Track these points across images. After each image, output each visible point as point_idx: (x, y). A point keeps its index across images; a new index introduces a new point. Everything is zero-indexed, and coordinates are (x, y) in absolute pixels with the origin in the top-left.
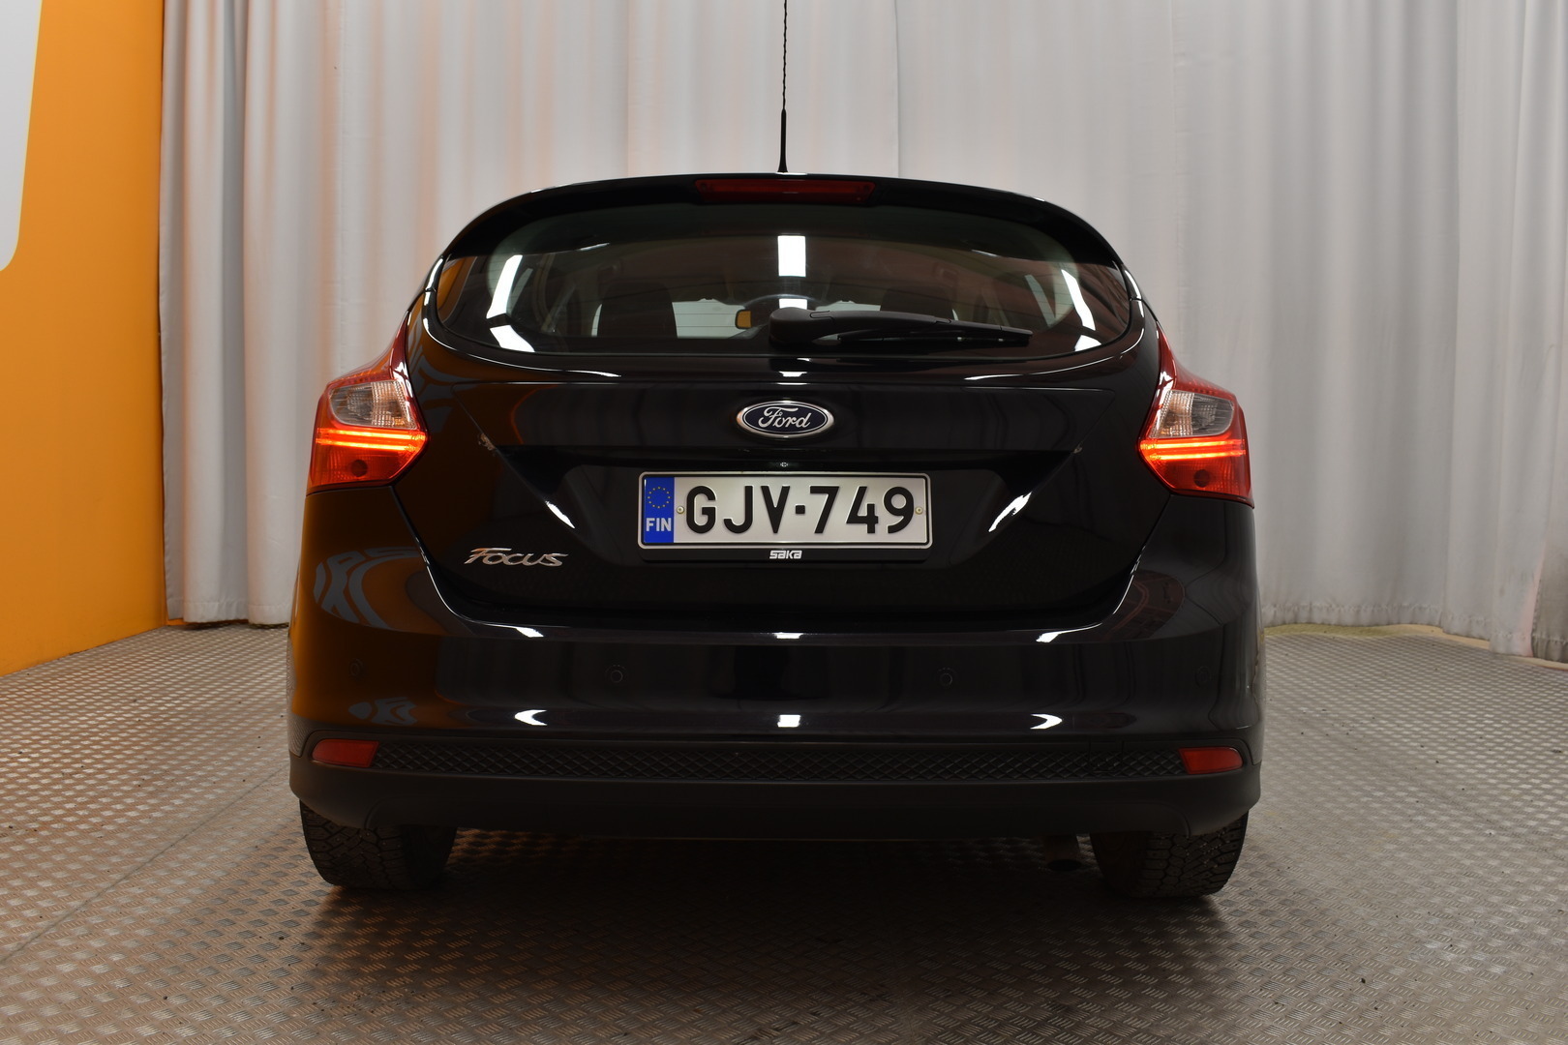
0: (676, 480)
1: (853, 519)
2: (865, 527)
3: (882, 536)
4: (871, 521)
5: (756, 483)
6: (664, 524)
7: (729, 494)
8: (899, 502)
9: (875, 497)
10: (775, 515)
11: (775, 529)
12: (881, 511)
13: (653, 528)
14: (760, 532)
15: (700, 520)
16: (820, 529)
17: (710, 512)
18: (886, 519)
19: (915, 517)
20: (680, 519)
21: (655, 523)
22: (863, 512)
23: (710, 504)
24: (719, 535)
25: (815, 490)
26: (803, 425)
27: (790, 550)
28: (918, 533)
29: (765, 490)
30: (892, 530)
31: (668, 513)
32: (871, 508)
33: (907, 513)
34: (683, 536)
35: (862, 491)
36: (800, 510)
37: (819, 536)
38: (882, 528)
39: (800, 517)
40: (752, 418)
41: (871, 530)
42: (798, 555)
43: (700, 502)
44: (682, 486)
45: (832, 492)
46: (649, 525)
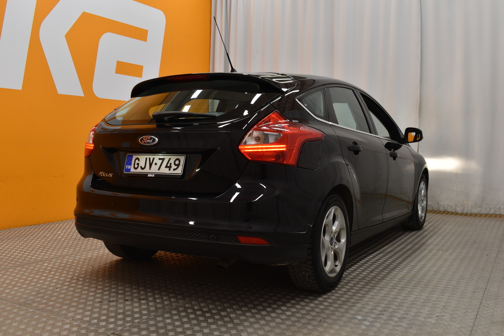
0: (133, 156)
1: (166, 167)
2: (168, 169)
3: (172, 171)
4: (170, 167)
5: (148, 157)
6: (129, 167)
7: (142, 159)
8: (177, 162)
9: (172, 161)
10: (151, 165)
11: (150, 169)
12: (173, 165)
13: (127, 168)
14: (147, 170)
15: (136, 166)
16: (159, 169)
17: (138, 164)
18: (174, 167)
19: (180, 166)
20: (132, 166)
21: (128, 166)
22: (169, 165)
23: (138, 162)
24: (139, 170)
25: (160, 159)
26: (151, 142)
27: (152, 174)
28: (179, 171)
29: (150, 159)
30: (174, 170)
31: (130, 164)
32: (171, 164)
33: (178, 165)
34: (133, 170)
35: (170, 159)
36: (156, 164)
37: (159, 171)
38: (172, 169)
39: (156, 166)
40: (141, 140)
41: (170, 170)
42: (153, 176)
43: (137, 161)
44: (134, 157)
45: (163, 159)
46: (127, 167)
